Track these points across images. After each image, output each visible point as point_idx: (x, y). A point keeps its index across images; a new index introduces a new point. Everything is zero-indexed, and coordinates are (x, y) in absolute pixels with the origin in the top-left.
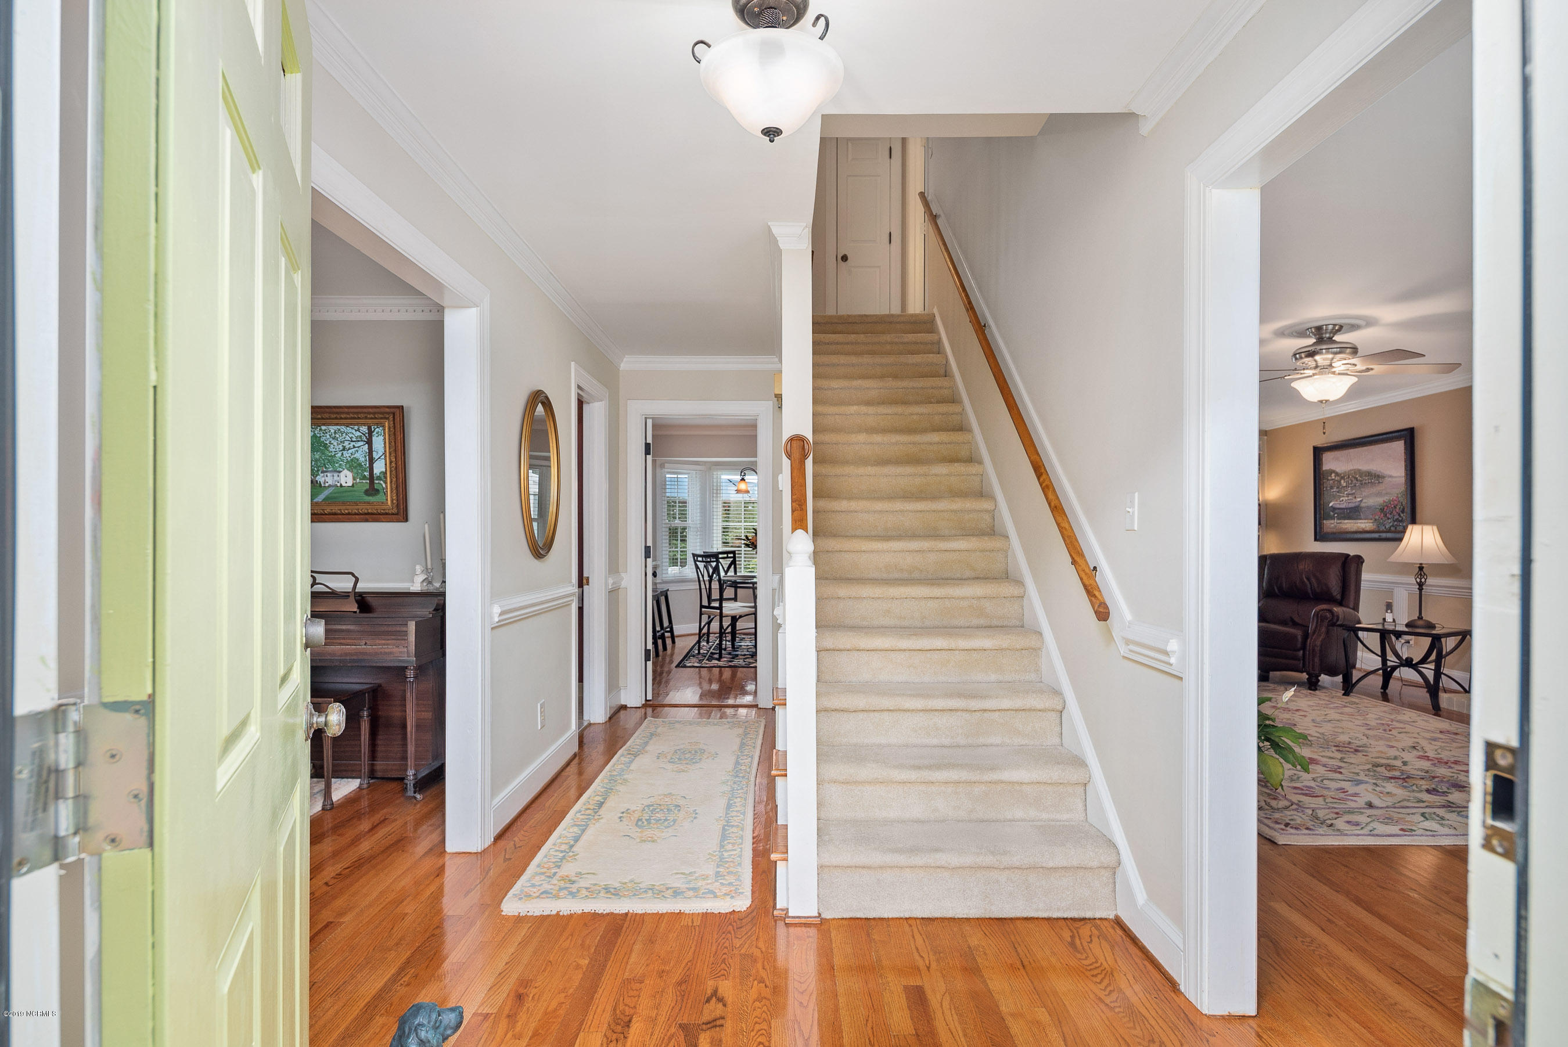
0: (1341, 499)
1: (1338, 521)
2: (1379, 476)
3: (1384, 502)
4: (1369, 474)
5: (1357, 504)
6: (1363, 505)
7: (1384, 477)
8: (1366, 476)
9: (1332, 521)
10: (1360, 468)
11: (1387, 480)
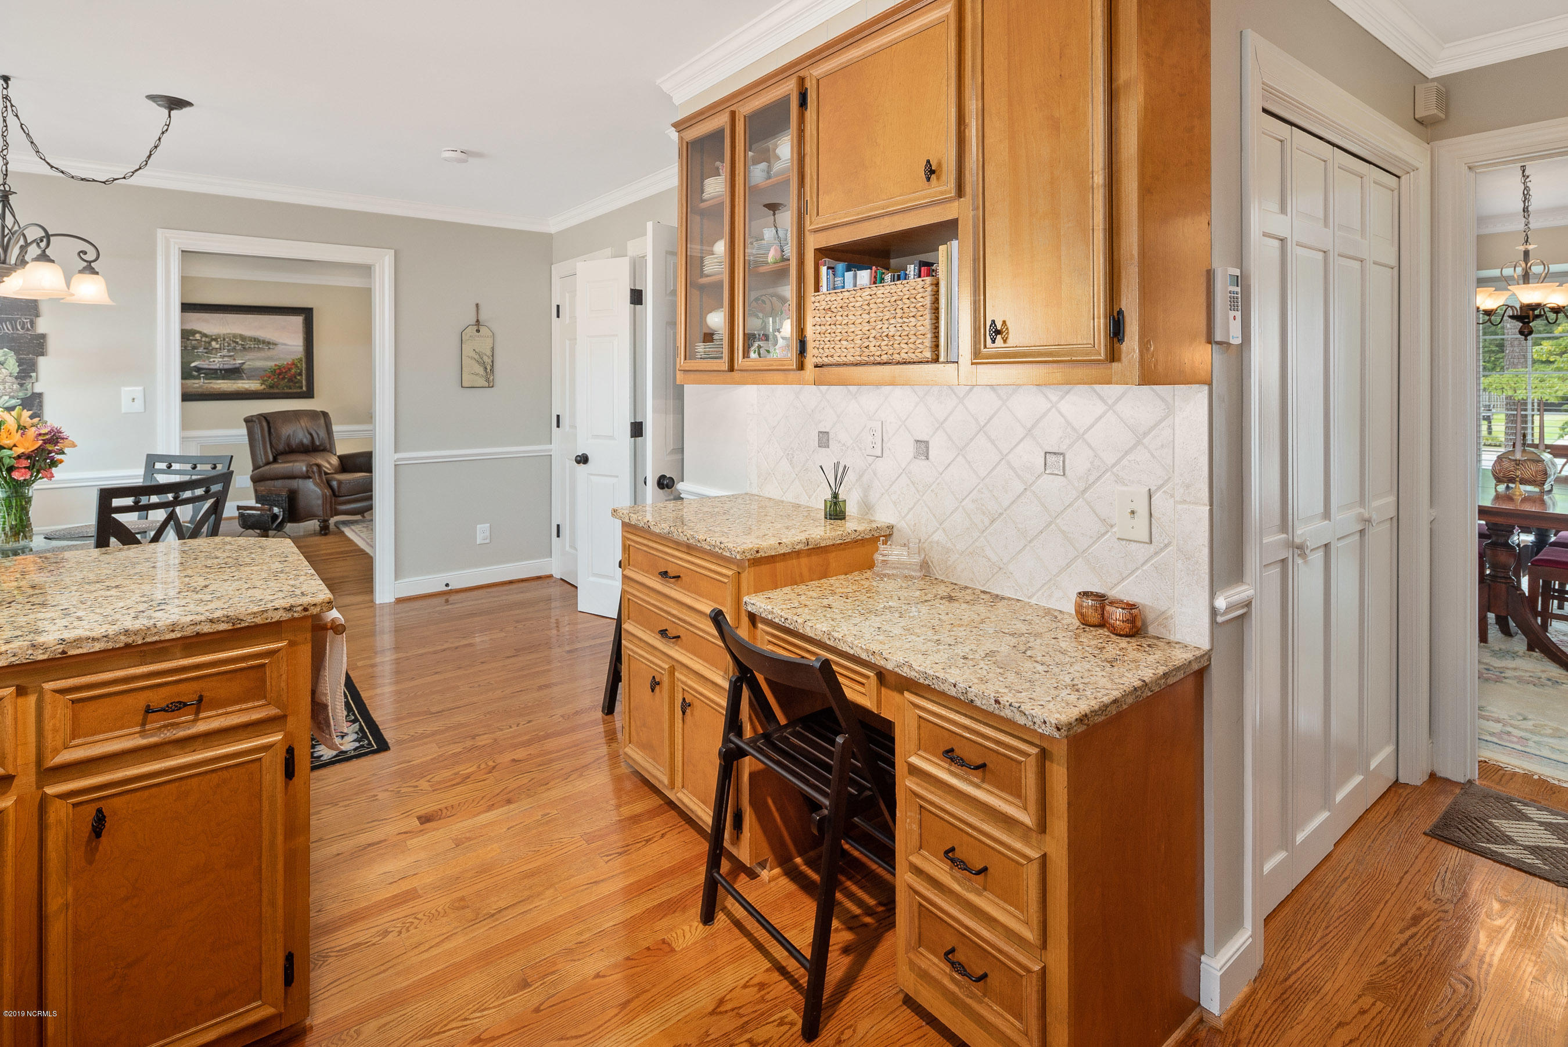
0: (212, 360)
1: (206, 381)
2: (269, 343)
3: (276, 365)
4: (256, 340)
5: (238, 366)
6: (244, 367)
7: (275, 344)
8: (251, 341)
9: (197, 381)
10: (243, 333)
11: (280, 347)
